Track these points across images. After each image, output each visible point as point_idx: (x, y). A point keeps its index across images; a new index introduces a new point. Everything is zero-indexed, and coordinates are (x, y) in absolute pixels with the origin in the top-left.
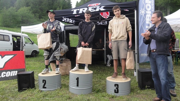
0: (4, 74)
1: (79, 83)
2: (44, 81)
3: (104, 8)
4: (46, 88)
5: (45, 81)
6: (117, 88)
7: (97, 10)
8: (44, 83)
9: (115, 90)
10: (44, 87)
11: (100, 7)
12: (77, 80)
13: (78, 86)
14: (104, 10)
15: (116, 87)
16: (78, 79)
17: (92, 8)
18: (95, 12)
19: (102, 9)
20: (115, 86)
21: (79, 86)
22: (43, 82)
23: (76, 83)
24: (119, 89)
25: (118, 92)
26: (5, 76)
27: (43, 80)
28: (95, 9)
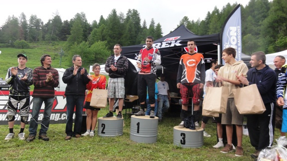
0: (64, 116)
1: (140, 129)
3: (180, 43)
4: (104, 133)
5: (104, 125)
6: (184, 138)
7: (172, 45)
8: (103, 128)
9: (181, 141)
10: (103, 132)
11: (176, 42)
12: (137, 126)
13: (138, 132)
14: (180, 45)
15: (183, 137)
16: (138, 124)
17: (167, 43)
18: (170, 48)
19: (178, 44)
20: (181, 135)
22: (102, 126)
23: (137, 129)
24: (186, 139)
25: (184, 143)
26: (64, 118)
27: (103, 124)
28: (170, 44)
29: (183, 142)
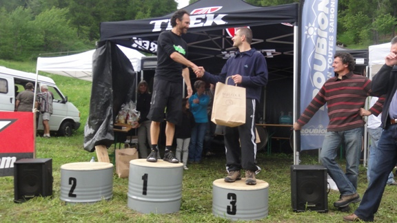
1: (148, 187)
2: (73, 181)
3: (224, 19)
4: (75, 196)
5: (75, 180)
6: (233, 203)
8: (71, 186)
9: (229, 207)
10: (71, 195)
12: (143, 181)
13: (145, 193)
15: (231, 200)
16: (145, 177)
18: (203, 27)
20: (229, 198)
21: (148, 195)
22: (70, 183)
23: (142, 186)
24: (237, 204)
27: (71, 179)
29: (232, 211)
